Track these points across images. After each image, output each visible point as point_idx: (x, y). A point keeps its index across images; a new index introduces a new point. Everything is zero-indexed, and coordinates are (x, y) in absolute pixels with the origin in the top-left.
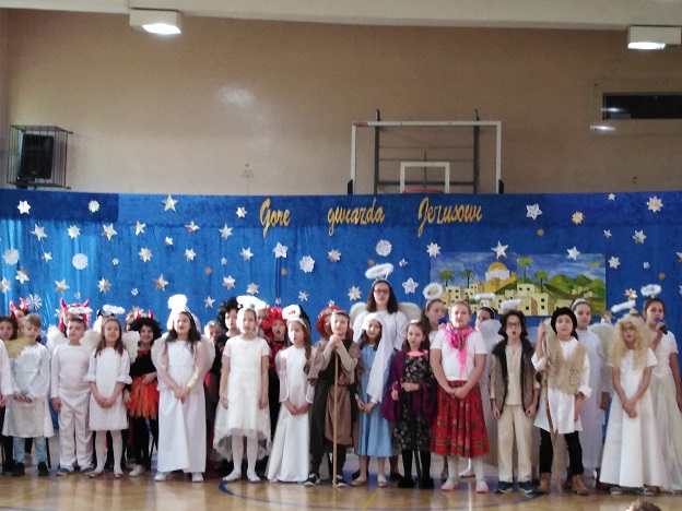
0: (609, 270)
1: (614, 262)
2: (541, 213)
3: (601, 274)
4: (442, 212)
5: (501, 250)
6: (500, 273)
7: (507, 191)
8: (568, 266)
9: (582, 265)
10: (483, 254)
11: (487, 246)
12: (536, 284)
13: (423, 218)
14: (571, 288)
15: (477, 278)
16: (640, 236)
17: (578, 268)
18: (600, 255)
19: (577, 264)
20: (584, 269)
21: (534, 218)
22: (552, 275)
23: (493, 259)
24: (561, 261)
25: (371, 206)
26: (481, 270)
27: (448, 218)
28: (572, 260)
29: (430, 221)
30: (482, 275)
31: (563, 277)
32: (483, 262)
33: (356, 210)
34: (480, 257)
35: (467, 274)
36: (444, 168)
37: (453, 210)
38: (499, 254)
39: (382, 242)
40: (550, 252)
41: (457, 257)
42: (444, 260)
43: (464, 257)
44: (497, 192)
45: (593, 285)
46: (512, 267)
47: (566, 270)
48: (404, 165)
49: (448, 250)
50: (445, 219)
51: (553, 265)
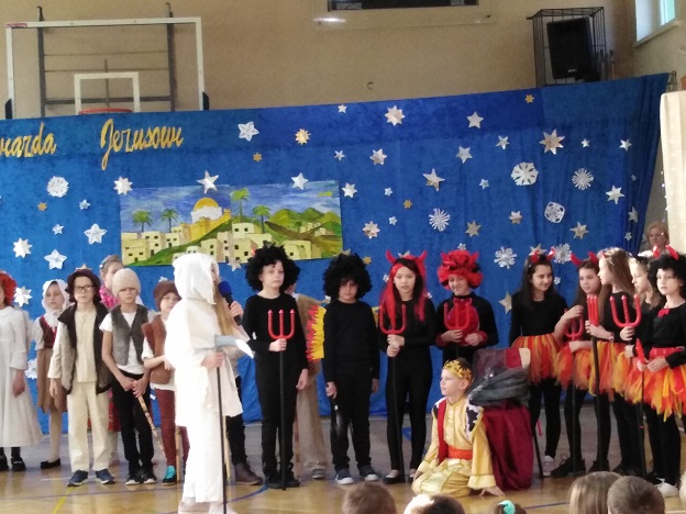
0: (344, 200)
1: (349, 191)
2: (256, 133)
3: (334, 205)
4: (131, 137)
5: (209, 182)
6: (209, 212)
7: (213, 106)
8: (293, 198)
9: (311, 195)
10: (187, 188)
11: (191, 178)
12: (255, 223)
13: (106, 146)
14: (299, 224)
15: (181, 219)
16: (379, 156)
17: (305, 199)
18: (333, 182)
19: (304, 195)
20: (314, 201)
21: (249, 139)
22: (274, 210)
23: (200, 194)
24: (285, 192)
25: (37, 134)
26: (186, 209)
27: (138, 145)
28: (298, 190)
29: (117, 149)
30: (187, 215)
31: (288, 211)
32: (187, 198)
33: (18, 140)
34: (184, 192)
35: (169, 214)
36: (131, 79)
37: (145, 134)
38: (207, 187)
39: (55, 179)
40: (271, 182)
41: (153, 194)
42: (137, 198)
43: (163, 193)
44: (201, 108)
45: (324, 220)
46: (223, 203)
47: (291, 202)
48: (78, 78)
49: (142, 184)
50: (135, 146)
51: (276, 198)
